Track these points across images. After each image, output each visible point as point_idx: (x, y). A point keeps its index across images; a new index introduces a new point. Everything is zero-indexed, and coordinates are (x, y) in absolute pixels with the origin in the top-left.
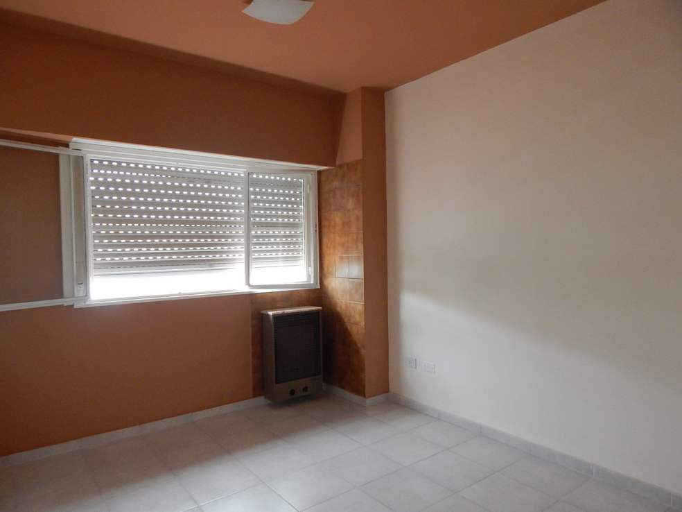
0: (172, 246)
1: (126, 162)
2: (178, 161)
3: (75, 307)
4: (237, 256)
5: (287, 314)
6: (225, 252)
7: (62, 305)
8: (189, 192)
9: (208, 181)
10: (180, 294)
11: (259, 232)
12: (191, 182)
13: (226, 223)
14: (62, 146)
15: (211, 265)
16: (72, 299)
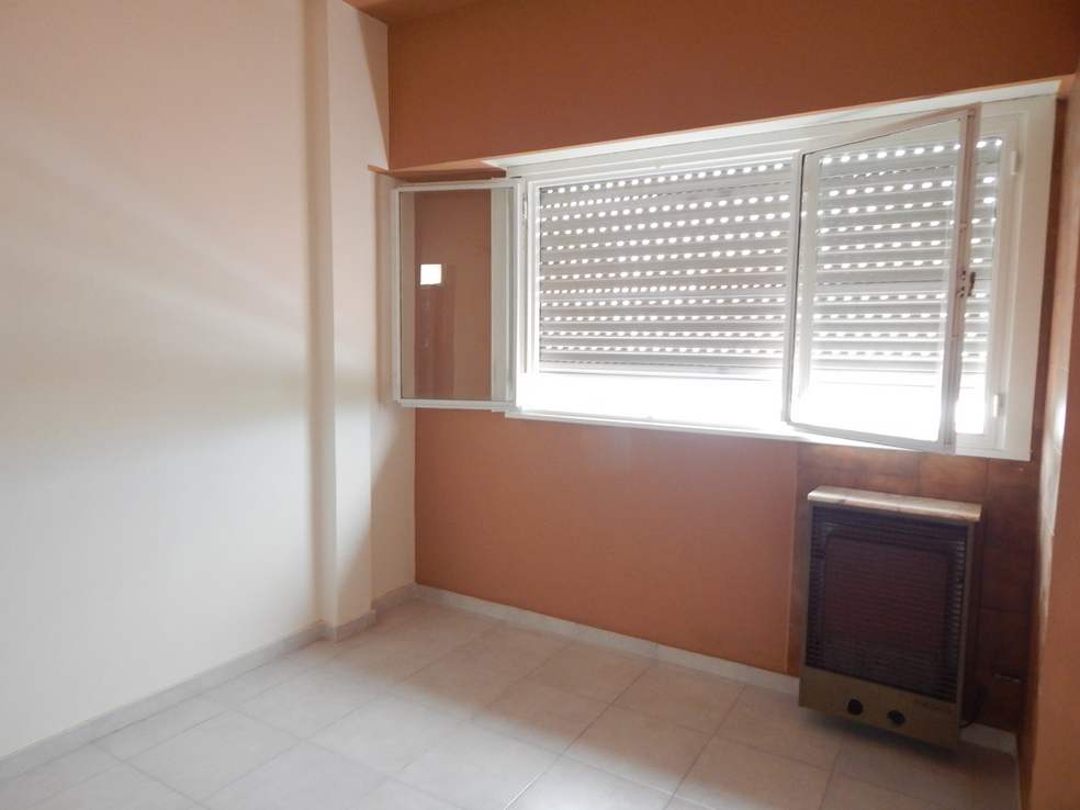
0: (652, 327)
1: (575, 185)
2: (658, 164)
3: (507, 416)
4: (770, 353)
5: (848, 506)
6: (756, 344)
7: (489, 411)
8: (688, 220)
9: (726, 192)
10: (650, 420)
11: (848, 298)
12: (692, 199)
13: (761, 279)
14: (495, 177)
15: (722, 369)
16: (501, 403)
